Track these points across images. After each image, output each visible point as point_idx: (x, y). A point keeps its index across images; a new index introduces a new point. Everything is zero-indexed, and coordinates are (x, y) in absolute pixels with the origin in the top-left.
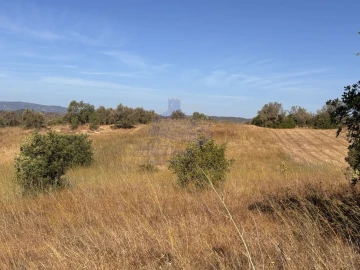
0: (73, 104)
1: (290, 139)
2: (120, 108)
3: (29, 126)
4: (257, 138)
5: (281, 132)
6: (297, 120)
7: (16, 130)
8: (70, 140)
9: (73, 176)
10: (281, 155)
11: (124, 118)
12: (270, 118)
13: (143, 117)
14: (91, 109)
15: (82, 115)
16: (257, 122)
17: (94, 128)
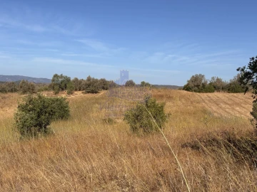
0: (56, 76)
1: (211, 100)
2: (89, 79)
3: (24, 92)
4: (187, 99)
5: (204, 95)
6: (216, 87)
7: (15, 95)
8: (53, 101)
9: (55, 126)
10: (204, 111)
11: (92, 86)
12: (196, 85)
13: (105, 85)
14: (68, 80)
15: (62, 84)
16: (187, 88)
17: (70, 93)
